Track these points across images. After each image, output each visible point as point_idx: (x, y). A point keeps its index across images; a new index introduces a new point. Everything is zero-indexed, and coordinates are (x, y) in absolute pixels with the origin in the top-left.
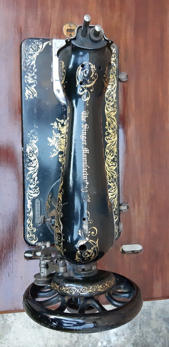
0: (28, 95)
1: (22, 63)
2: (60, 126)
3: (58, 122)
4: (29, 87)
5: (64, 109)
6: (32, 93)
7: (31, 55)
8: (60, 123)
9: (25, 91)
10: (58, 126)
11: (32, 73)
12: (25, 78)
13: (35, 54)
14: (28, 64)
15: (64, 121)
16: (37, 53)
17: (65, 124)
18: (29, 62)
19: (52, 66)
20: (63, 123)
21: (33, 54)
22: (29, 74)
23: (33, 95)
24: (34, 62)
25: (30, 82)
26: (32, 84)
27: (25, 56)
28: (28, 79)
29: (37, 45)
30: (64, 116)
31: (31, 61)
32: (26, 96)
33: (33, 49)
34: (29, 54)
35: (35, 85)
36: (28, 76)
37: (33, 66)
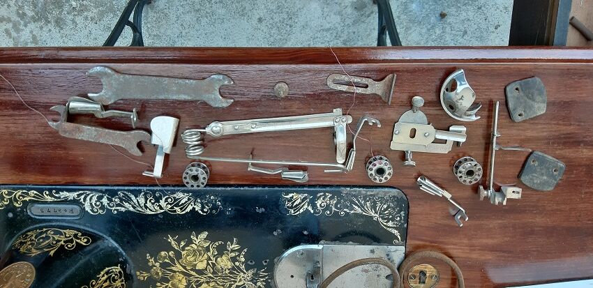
0: (292, 197)
1: (358, 189)
2: (233, 255)
3: (240, 251)
4: (308, 200)
5: (266, 262)
6: (297, 205)
7: (374, 207)
8: (239, 256)
9: (298, 192)
10: (233, 251)
11: (336, 207)
12: (327, 194)
13: (376, 213)
14: (355, 200)
15: (243, 263)
16: (376, 216)
17: (237, 264)
18: (359, 201)
20: (237, 261)
21: (375, 210)
22: (335, 202)
23: (292, 208)
24: (359, 211)
25: (319, 203)
26: (314, 206)
27: (371, 195)
28: (324, 199)
29: (393, 217)
30: (251, 262)
31: (361, 206)
32: (291, 195)
33: (386, 210)
34: (375, 203)
35: (312, 212)
36: (331, 198)
37: (352, 209)
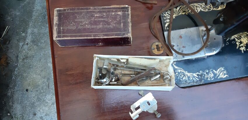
0: (224, 75)
1: (197, 84)
2: (242, 45)
3: (240, 47)
4: (217, 76)
5: (227, 44)
6: (221, 72)
8: (239, 45)
9: (222, 78)
10: (242, 46)
11: (204, 75)
12: (210, 80)
13: (187, 75)
14: (198, 79)
15: (237, 42)
16: (186, 73)
17: (239, 41)
18: (195, 78)
19: (194, 59)
20: (239, 42)
21: (188, 76)
22: (206, 77)
23: (223, 71)
24: (194, 75)
25: (212, 75)
26: (213, 73)
27: (192, 82)
28: (211, 77)
29: (179, 74)
30: (233, 43)
31: (194, 77)
32: (225, 76)
33: (183, 77)
34: (189, 79)
35: (214, 71)
37: (198, 75)
